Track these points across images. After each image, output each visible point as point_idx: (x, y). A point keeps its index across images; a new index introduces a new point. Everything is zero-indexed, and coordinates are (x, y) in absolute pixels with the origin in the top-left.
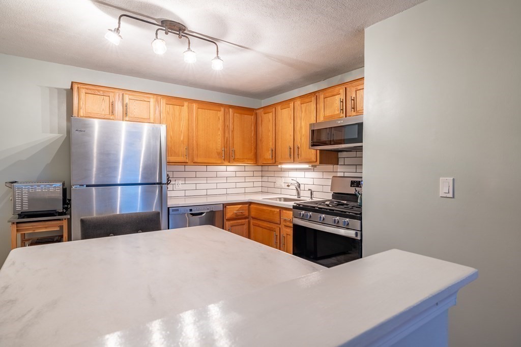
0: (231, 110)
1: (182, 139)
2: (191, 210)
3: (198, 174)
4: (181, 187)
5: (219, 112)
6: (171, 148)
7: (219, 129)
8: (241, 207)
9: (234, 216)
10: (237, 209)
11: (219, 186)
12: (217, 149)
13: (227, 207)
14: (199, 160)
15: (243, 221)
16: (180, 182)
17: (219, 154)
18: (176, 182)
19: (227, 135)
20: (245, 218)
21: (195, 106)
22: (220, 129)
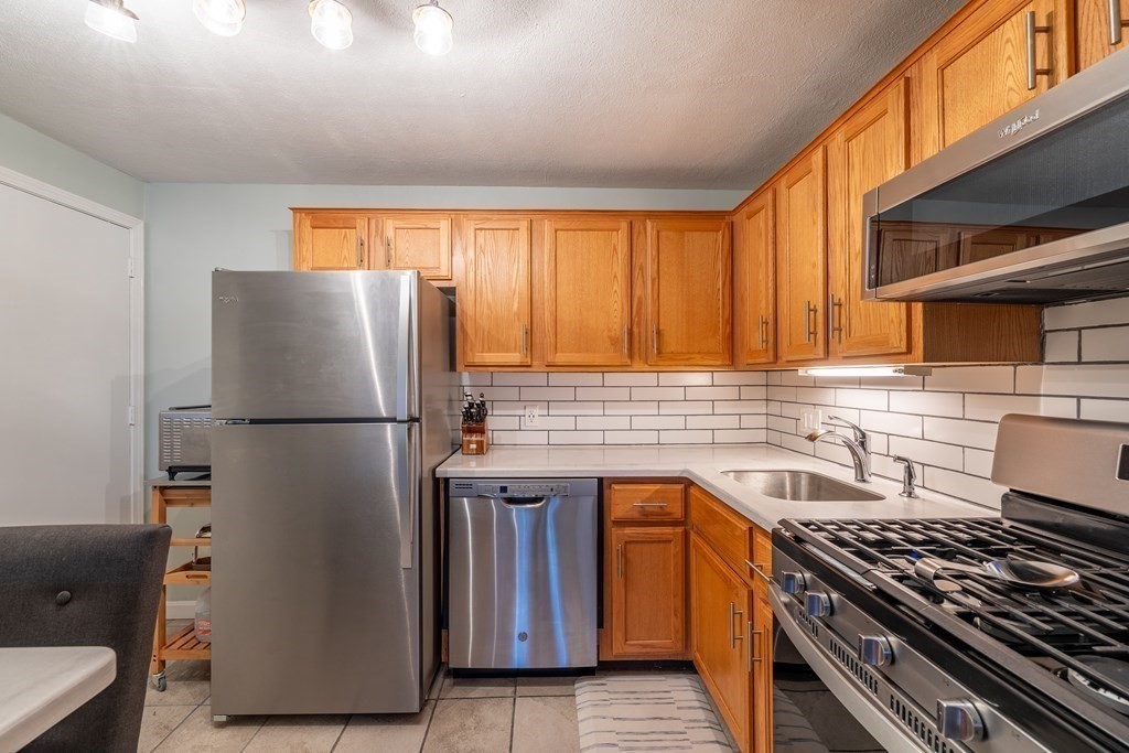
0: (649, 223)
1: (515, 307)
2: (504, 489)
3: (582, 394)
4: (538, 422)
5: (615, 233)
6: (489, 332)
7: (615, 276)
8: (657, 491)
9: (635, 515)
10: (647, 495)
11: (637, 422)
12: (609, 330)
13: (616, 487)
14: (561, 358)
15: (668, 530)
16: (537, 412)
17: (615, 341)
18: (527, 412)
19: (638, 292)
20: (675, 523)
21: (547, 226)
22: (619, 278)
